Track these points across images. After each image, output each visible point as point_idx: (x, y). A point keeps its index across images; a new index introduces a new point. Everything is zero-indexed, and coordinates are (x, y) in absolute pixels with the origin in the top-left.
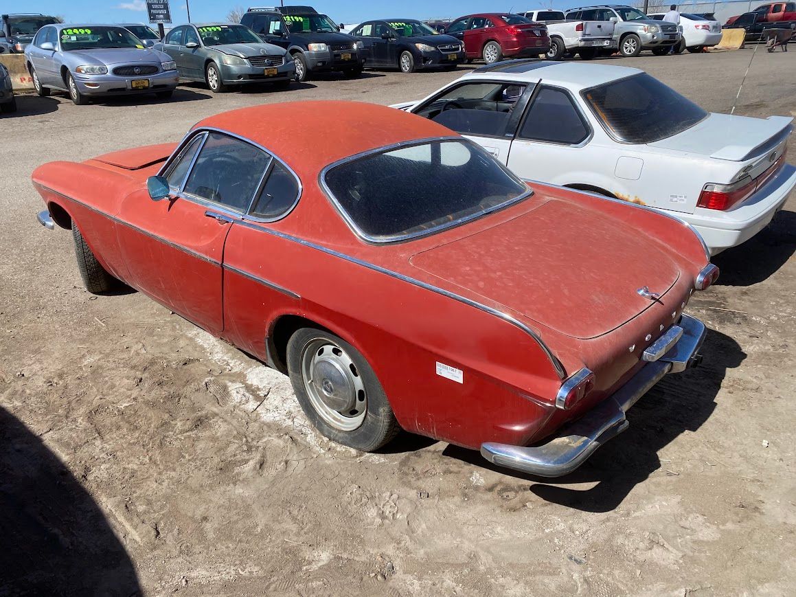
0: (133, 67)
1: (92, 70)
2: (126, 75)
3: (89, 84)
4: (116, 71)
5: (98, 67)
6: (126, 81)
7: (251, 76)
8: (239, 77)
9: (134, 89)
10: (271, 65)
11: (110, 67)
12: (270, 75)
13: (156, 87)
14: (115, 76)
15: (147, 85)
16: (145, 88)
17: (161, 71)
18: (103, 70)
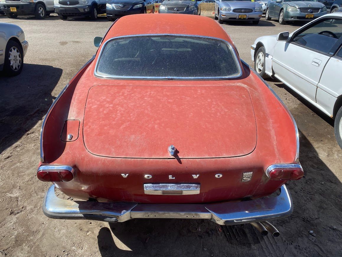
0: (242, 9)
1: (226, 9)
2: (238, 12)
3: (223, 15)
4: (234, 11)
5: (228, 8)
6: (237, 15)
7: (298, 17)
8: (292, 17)
9: (239, 19)
10: (312, 12)
11: (232, 8)
12: (309, 18)
13: (249, 19)
14: (233, 13)
15: (245, 17)
16: (244, 19)
17: (254, 11)
18: (229, 10)
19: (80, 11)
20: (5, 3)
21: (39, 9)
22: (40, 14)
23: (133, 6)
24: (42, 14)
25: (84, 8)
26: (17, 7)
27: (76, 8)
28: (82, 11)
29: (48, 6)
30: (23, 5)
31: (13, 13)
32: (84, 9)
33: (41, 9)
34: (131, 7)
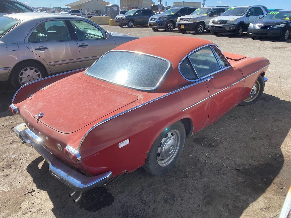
19: (225, 29)
20: (179, 22)
21: (200, 26)
22: (199, 30)
23: (274, 26)
24: (201, 31)
25: (230, 26)
26: (185, 25)
27: (223, 27)
28: (227, 29)
29: (207, 25)
30: (189, 24)
31: (182, 29)
32: (230, 28)
33: (201, 26)
34: (271, 26)
